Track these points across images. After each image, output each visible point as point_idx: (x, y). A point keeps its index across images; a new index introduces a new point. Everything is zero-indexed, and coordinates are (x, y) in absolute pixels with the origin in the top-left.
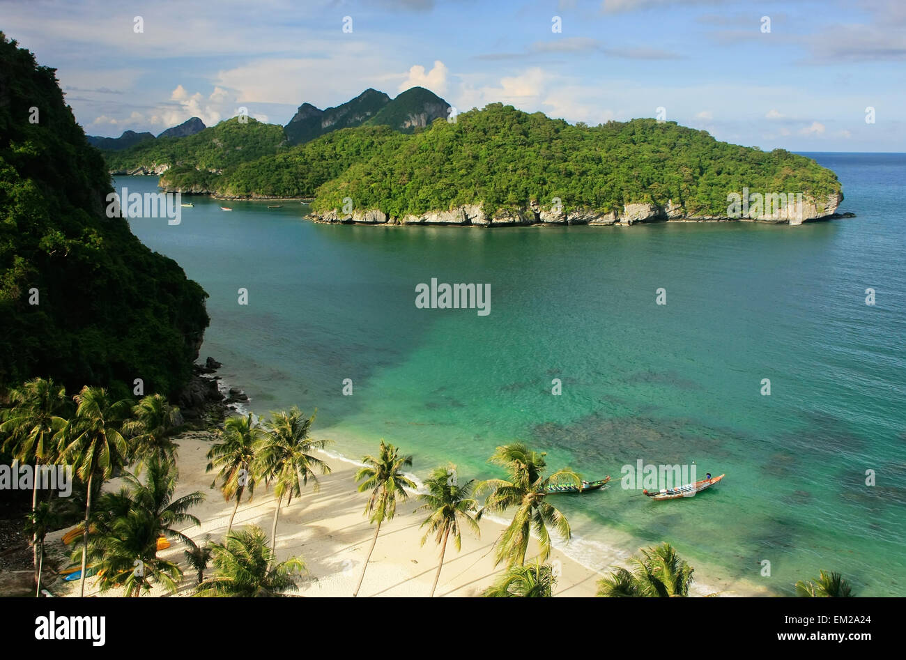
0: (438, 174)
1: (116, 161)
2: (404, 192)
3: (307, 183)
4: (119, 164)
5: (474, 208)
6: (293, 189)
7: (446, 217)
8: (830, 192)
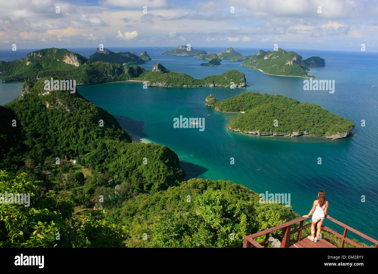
4: (200, 84)
5: (258, 131)
7: (252, 133)
8: (345, 132)
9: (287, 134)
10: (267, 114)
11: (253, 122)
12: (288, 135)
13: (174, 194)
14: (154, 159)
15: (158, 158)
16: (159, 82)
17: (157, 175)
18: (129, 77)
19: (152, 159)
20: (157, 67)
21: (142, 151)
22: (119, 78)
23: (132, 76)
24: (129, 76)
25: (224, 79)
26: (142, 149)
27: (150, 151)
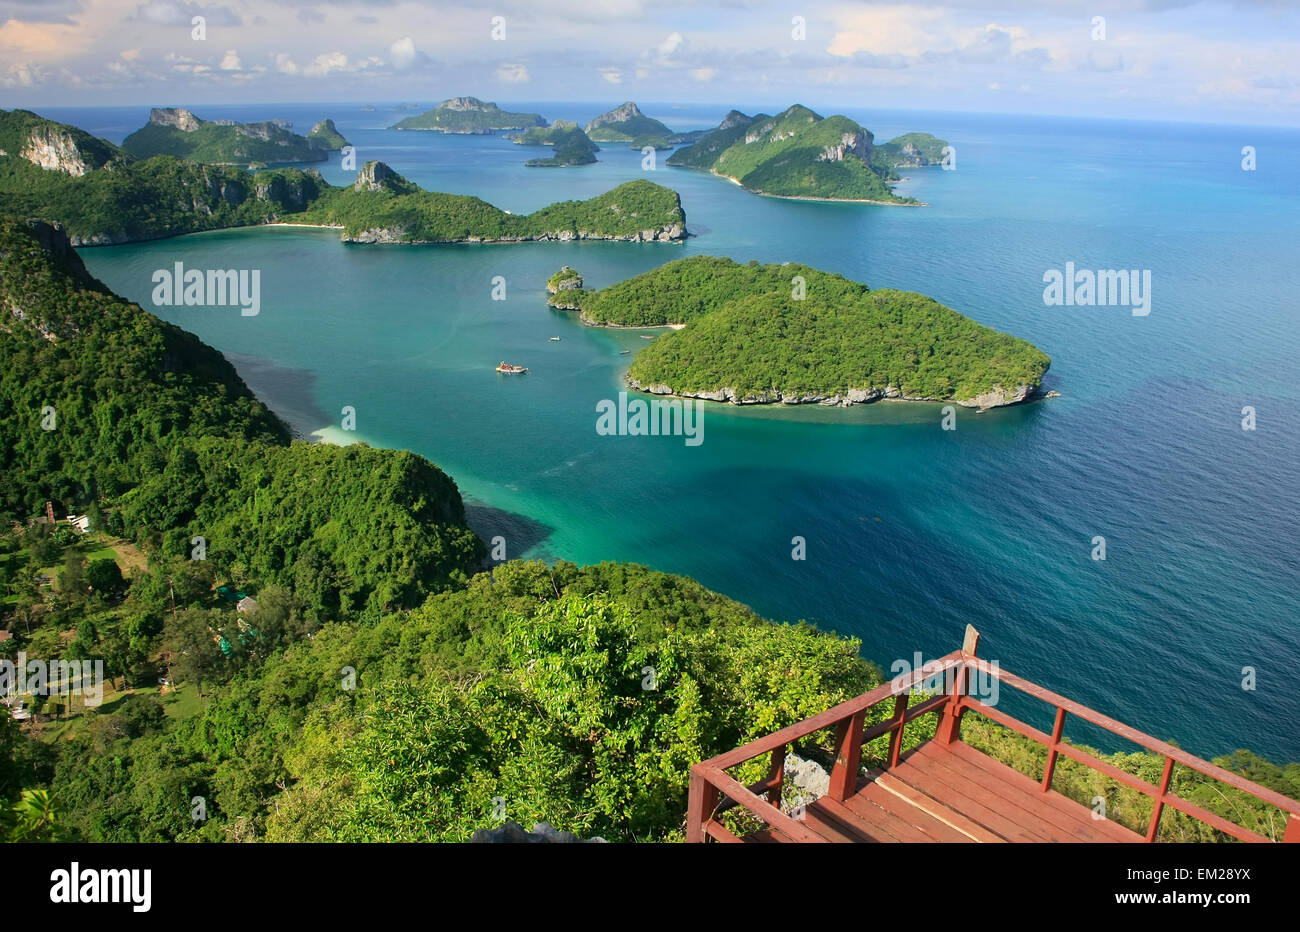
0: (711, 361)
1: (524, 227)
4: (528, 230)
5: (730, 390)
7: (711, 395)
8: (1020, 384)
9: (829, 397)
10: (761, 330)
11: (713, 359)
12: (832, 401)
13: (448, 620)
14: (372, 499)
15: (388, 494)
16: (382, 228)
17: (384, 555)
18: (271, 213)
19: (366, 500)
20: (372, 175)
21: (329, 473)
22: (234, 216)
23: (284, 206)
24: (272, 208)
25: (611, 213)
26: (327, 467)
27: (359, 470)
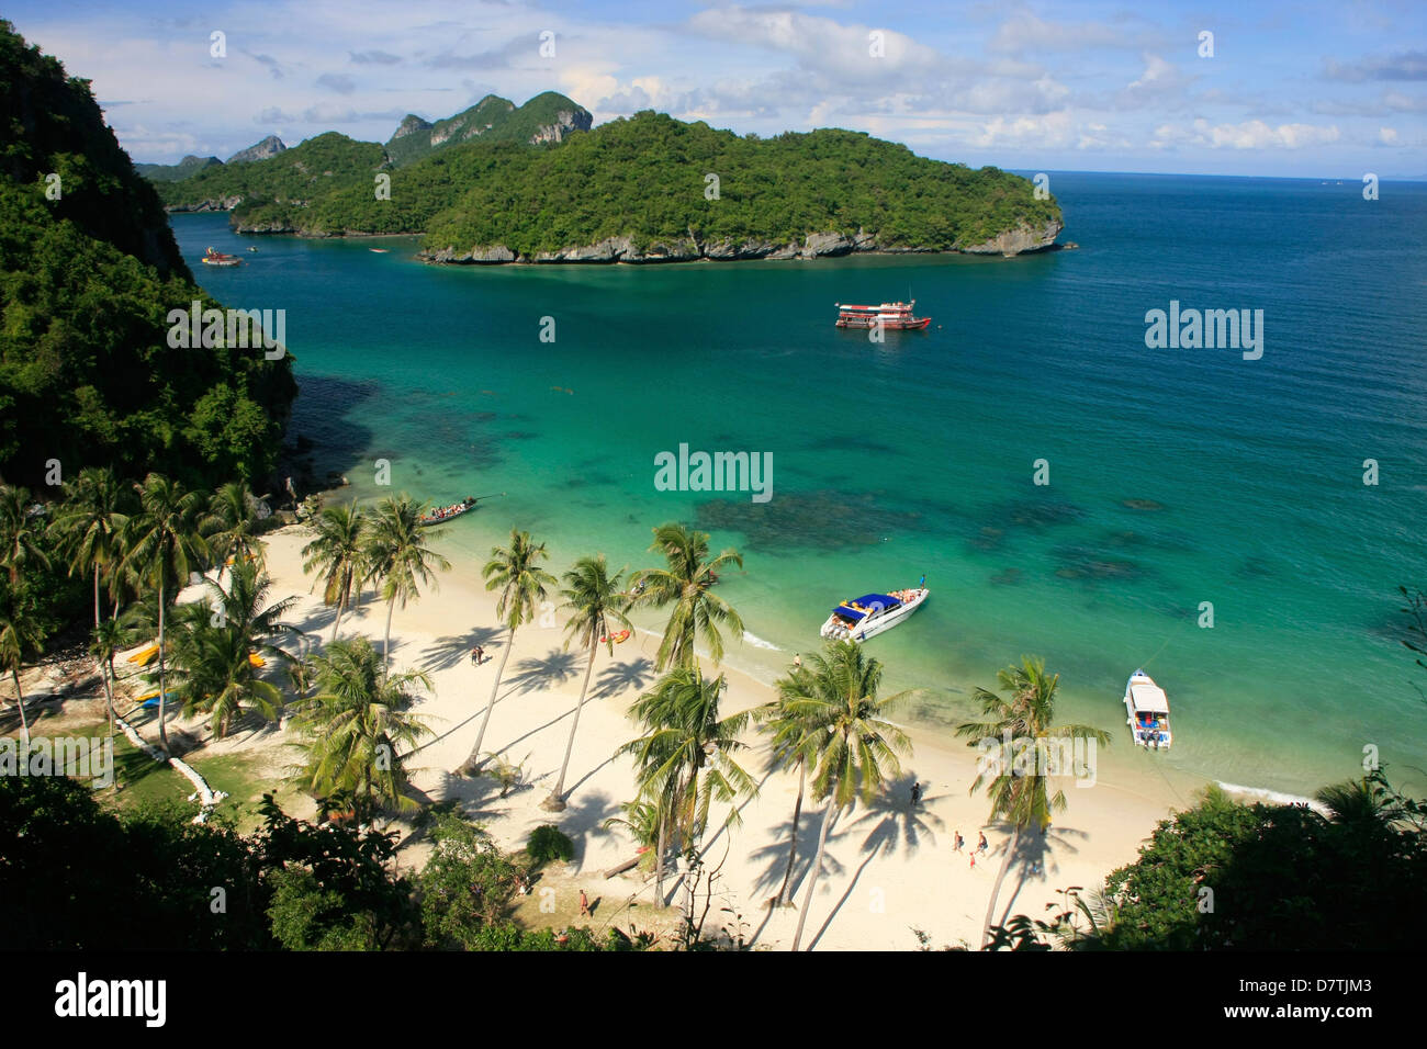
0: (577, 200)
2: (535, 222)
3: (415, 215)
5: (622, 241)
6: (398, 224)
7: (589, 253)
8: (1049, 218)
9: (779, 247)
11: (579, 196)
12: (790, 252)
25: (295, 172)
